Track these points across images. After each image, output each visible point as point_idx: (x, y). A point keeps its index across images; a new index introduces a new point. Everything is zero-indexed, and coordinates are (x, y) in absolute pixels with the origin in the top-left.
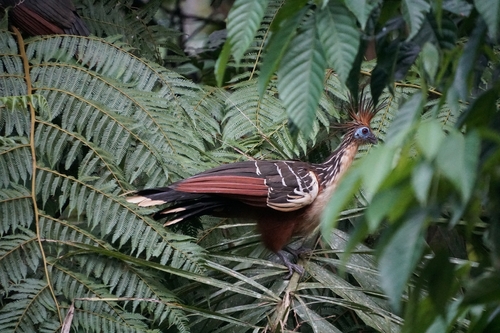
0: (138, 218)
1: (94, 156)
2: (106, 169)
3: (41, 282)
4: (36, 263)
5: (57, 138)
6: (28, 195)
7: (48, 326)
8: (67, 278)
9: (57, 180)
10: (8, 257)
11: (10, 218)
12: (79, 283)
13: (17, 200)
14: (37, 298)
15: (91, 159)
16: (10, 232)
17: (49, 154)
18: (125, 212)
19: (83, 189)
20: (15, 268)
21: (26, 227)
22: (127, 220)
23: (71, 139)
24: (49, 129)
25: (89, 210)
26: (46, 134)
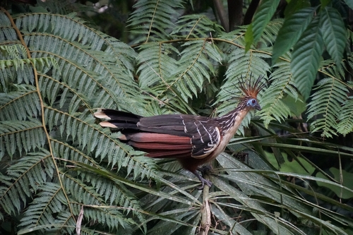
0: (111, 141)
1: (77, 98)
2: (85, 107)
3: (56, 185)
4: (52, 172)
5: (53, 86)
6: (40, 125)
7: (64, 215)
8: (72, 182)
9: (58, 115)
10: (34, 167)
11: (31, 141)
12: (79, 186)
13: (35, 129)
14: (55, 196)
15: (76, 101)
16: (32, 150)
17: (48, 97)
18: (103, 137)
19: (75, 121)
20: (38, 175)
21: (41, 146)
22: (104, 142)
23: (62, 87)
24: (47, 80)
25: (79, 136)
26: (46, 83)
